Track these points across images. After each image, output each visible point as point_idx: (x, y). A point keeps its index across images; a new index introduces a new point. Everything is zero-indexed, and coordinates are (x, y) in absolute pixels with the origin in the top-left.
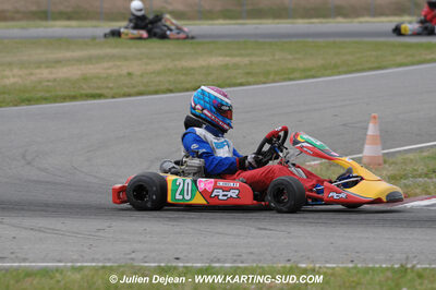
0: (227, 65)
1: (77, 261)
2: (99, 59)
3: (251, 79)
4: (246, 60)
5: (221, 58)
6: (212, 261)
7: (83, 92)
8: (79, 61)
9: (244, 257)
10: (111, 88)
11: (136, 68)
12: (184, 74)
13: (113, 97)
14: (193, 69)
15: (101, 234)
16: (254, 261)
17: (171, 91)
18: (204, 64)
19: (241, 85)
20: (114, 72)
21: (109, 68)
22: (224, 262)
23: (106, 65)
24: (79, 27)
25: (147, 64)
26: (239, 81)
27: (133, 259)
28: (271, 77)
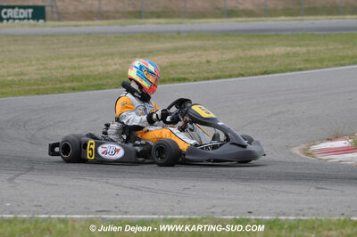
0: (288, 54)
1: (168, 214)
2: (184, 49)
3: (308, 66)
4: (304, 50)
5: (283, 48)
6: (279, 215)
7: (171, 76)
8: (168, 51)
9: (305, 211)
10: (193, 73)
11: (213, 56)
12: (252, 62)
13: (195, 81)
14: (261, 57)
15: (187, 192)
16: (313, 215)
17: (242, 75)
18: (270, 53)
19: (300, 70)
20: (196, 60)
21: (192, 57)
22: (289, 215)
23: (189, 54)
24: (167, 23)
25: (223, 54)
26: (298, 67)
27: (213, 213)
28: (325, 63)
